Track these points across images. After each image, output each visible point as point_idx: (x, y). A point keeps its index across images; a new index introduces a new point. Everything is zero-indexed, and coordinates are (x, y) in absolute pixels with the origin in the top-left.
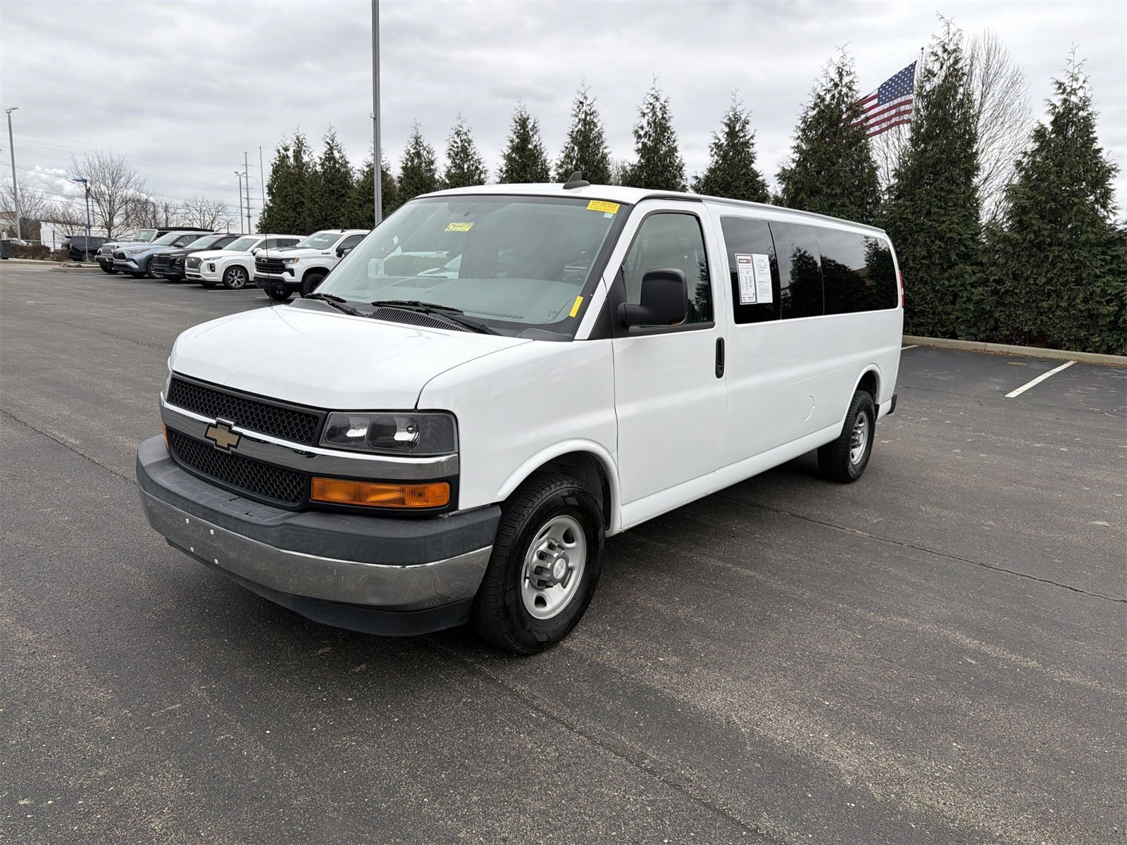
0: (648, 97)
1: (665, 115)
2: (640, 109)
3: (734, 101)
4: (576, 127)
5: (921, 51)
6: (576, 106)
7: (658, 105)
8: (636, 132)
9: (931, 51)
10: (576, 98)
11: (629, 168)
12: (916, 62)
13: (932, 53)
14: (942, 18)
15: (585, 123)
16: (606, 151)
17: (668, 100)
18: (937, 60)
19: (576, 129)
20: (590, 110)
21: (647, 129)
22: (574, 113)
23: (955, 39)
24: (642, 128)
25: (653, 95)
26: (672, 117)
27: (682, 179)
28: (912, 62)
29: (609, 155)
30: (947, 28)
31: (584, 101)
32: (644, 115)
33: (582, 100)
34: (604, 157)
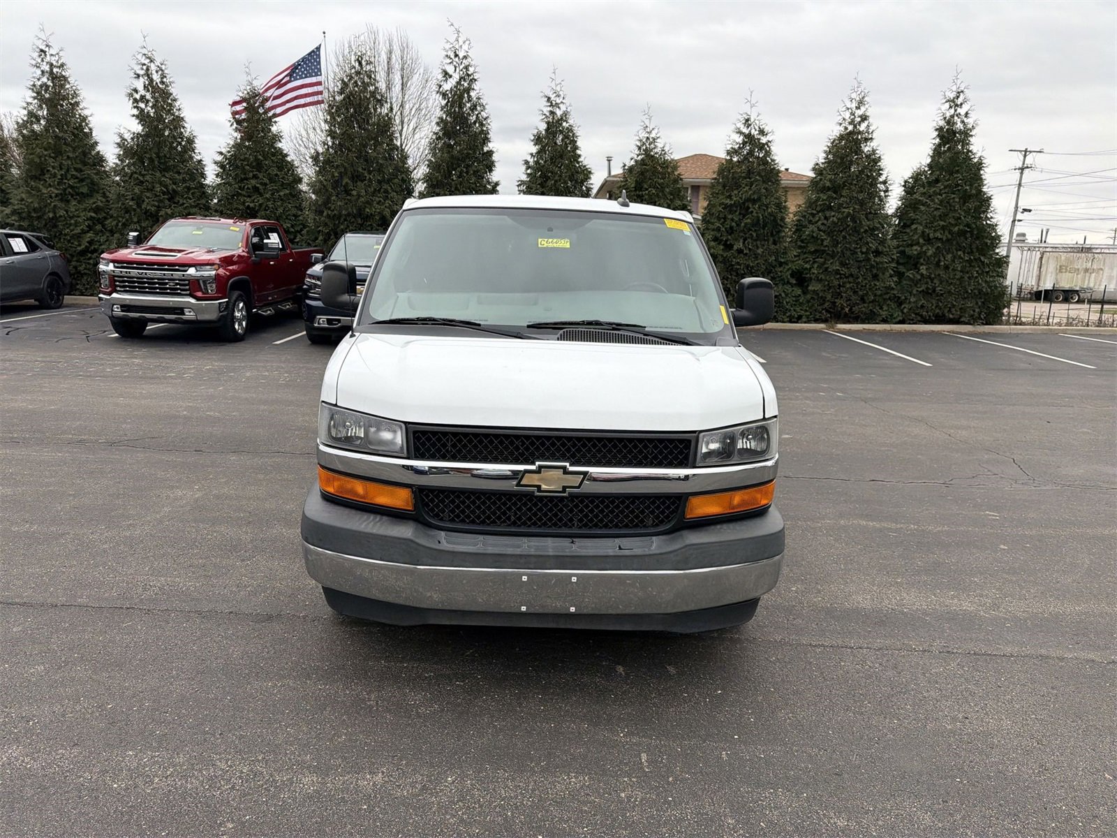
0: (139, 57)
1: (165, 80)
2: (132, 69)
3: (248, 74)
4: (39, 80)
5: (323, 35)
6: (37, 54)
7: (153, 67)
8: (131, 95)
9: (446, 53)
10: (34, 44)
11: (128, 136)
12: (320, 45)
13: (447, 56)
14: (452, 25)
15: (53, 77)
16: (86, 113)
17: (165, 63)
18: (450, 63)
19: (39, 83)
20: (57, 62)
21: (142, 92)
22: (34, 62)
23: (465, 47)
24: (136, 91)
25: (145, 55)
26: (173, 82)
27: (195, 153)
28: (317, 45)
29: (89, 118)
30: (457, 35)
31: (47, 49)
32: (138, 76)
33: (43, 48)
34: (84, 119)
